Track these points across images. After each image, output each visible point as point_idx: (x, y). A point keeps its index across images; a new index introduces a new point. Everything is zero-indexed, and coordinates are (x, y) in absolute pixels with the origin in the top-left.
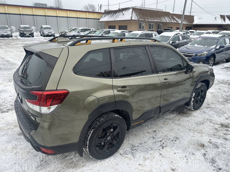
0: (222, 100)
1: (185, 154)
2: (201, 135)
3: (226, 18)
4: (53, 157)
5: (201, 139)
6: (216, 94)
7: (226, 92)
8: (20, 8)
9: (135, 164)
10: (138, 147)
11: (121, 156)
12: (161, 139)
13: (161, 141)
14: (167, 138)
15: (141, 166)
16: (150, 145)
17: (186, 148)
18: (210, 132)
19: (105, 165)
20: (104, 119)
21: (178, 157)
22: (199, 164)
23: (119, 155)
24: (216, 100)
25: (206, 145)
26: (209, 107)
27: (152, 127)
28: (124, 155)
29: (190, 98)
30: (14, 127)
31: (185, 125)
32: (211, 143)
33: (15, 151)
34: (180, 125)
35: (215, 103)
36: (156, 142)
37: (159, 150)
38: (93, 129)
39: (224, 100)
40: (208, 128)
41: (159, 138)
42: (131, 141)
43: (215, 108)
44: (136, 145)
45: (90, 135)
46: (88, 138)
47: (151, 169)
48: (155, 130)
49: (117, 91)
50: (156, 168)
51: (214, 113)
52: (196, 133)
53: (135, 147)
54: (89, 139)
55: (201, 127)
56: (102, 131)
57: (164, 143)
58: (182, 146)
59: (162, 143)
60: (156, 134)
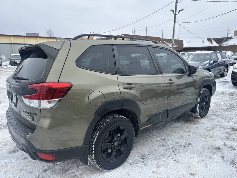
0: (227, 108)
1: (201, 159)
2: (214, 139)
3: (213, 41)
4: (51, 173)
5: (215, 143)
6: (219, 103)
7: (228, 101)
8: (12, 38)
9: (148, 172)
10: (149, 156)
11: (130, 165)
12: (172, 146)
13: (172, 148)
14: (178, 144)
15: (155, 174)
16: (161, 153)
17: (201, 153)
18: (223, 136)
19: (114, 176)
20: (110, 120)
21: (194, 162)
22: (220, 167)
23: (129, 164)
24: (220, 108)
25: (222, 148)
26: (215, 115)
27: (160, 135)
28: (134, 164)
29: (196, 103)
30: (4, 146)
31: (195, 131)
32: (226, 146)
33: (5, 169)
34: (189, 132)
35: (220, 110)
36: (167, 149)
37: (172, 156)
38: (98, 130)
39: (229, 108)
40: (218, 132)
41: (170, 145)
42: (139, 150)
43: (221, 115)
44: (146, 153)
45: (96, 138)
46: (93, 142)
47: (167, 176)
48: (163, 138)
49: (123, 88)
50: (173, 174)
51: (221, 119)
52: (208, 138)
53: (145, 155)
54: (95, 143)
55: (212, 132)
56: (108, 134)
57: (176, 150)
58: (196, 151)
59: (174, 149)
60: (165, 142)
